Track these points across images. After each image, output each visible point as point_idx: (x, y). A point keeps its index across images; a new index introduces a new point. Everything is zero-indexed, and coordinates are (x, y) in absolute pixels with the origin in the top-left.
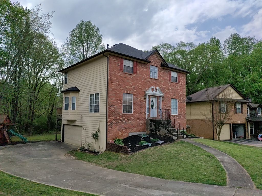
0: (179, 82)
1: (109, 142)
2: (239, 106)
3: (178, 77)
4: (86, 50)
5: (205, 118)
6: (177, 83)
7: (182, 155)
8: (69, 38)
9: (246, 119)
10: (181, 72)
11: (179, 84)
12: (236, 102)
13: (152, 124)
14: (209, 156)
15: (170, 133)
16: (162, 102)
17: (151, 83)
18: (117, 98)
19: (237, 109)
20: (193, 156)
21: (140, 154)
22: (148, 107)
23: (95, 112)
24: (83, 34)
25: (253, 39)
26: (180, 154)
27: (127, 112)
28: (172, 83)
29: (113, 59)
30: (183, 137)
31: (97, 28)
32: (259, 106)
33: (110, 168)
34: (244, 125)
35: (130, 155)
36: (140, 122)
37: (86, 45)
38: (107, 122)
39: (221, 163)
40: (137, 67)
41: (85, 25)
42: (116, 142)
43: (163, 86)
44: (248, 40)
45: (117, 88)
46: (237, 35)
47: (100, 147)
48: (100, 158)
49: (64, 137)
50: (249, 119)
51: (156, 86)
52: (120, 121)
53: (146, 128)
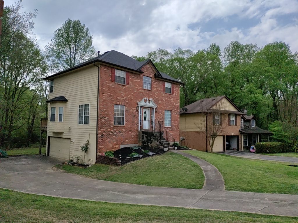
0: (173, 93)
1: (99, 155)
2: (233, 118)
3: (172, 88)
4: (73, 53)
5: (199, 130)
6: (171, 95)
7: (169, 165)
8: (54, 38)
9: (240, 131)
10: (175, 83)
11: (173, 95)
12: (230, 114)
13: (144, 136)
14: (194, 166)
15: (162, 145)
16: (155, 114)
17: (144, 94)
18: (109, 110)
19: (231, 121)
20: (180, 166)
21: (130, 165)
22: (140, 119)
23: (85, 123)
24: (70, 35)
25: (255, 46)
26: (168, 164)
27: (118, 124)
28: (166, 95)
29: (104, 69)
30: (174, 149)
31: (86, 28)
32: (253, 118)
33: (100, 179)
34: (238, 137)
35: (120, 166)
36: (132, 134)
37: (74, 47)
38: (97, 135)
39: (203, 172)
40: (130, 77)
41: (73, 25)
42: (107, 154)
43: (156, 98)
44: (250, 47)
45: (108, 99)
46: (237, 43)
47: (89, 160)
48: (90, 170)
49: (50, 150)
50: (242, 131)
51: (149, 98)
52: (111, 133)
53: (138, 139)
